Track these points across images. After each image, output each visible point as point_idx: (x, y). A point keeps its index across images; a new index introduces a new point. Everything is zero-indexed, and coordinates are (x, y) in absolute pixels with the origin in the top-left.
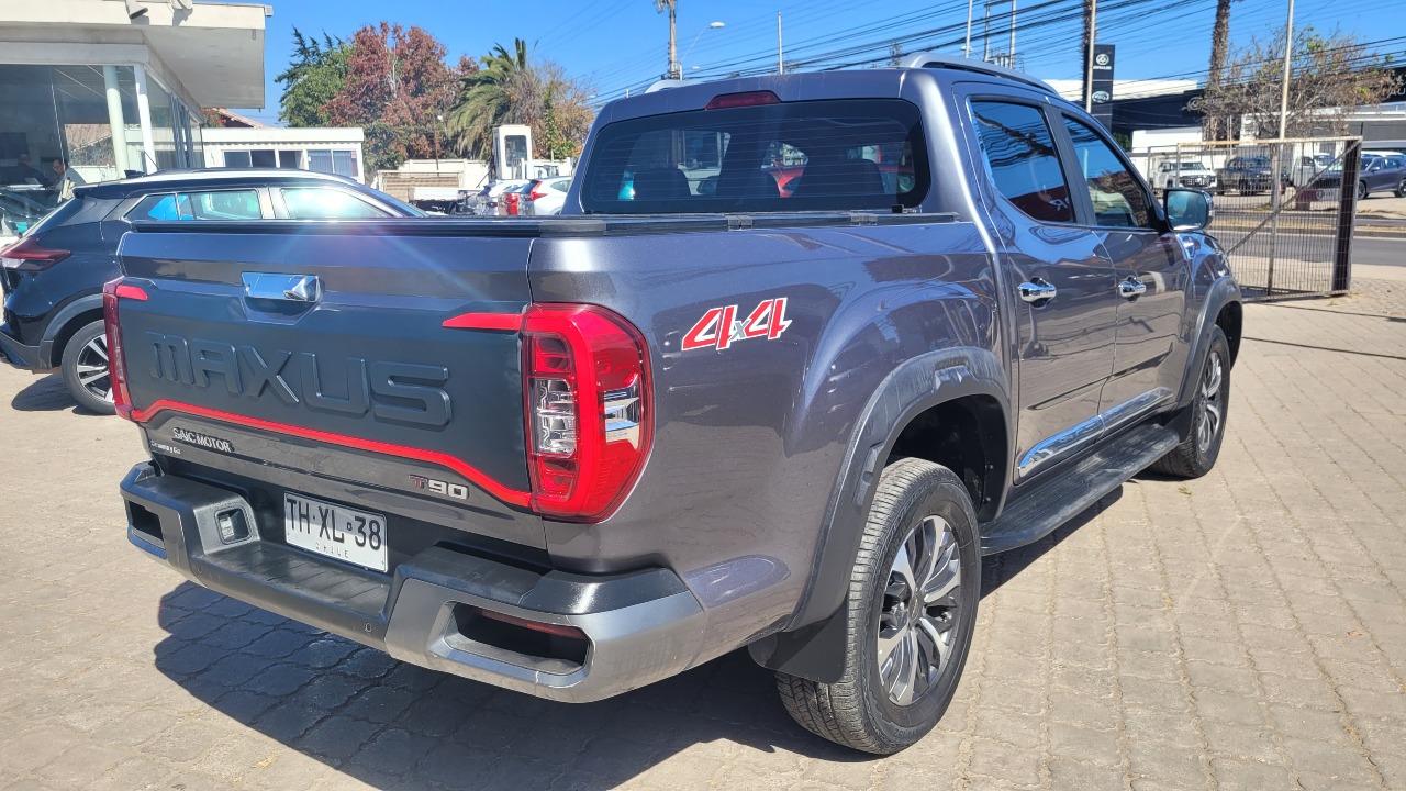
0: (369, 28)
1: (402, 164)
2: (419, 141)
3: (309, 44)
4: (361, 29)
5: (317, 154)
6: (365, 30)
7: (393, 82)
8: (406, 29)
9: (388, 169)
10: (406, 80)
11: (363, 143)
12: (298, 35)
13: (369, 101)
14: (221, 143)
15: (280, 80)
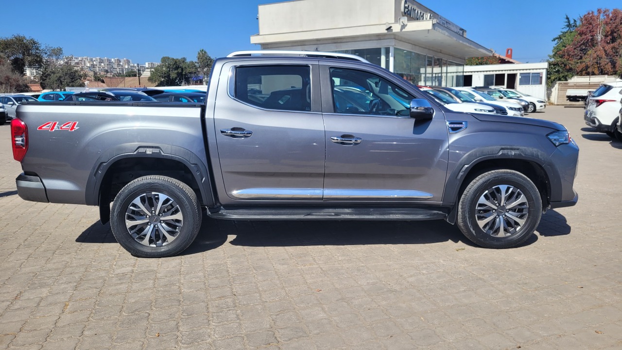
0: (591, 12)
1: (571, 78)
2: (606, 67)
3: (572, 22)
4: (587, 13)
5: (524, 75)
6: (589, 14)
7: (599, 37)
8: (611, 10)
9: (562, 81)
10: (606, 36)
11: (547, 69)
12: (567, 18)
13: (584, 48)
14: (484, 71)
15: (554, 40)
